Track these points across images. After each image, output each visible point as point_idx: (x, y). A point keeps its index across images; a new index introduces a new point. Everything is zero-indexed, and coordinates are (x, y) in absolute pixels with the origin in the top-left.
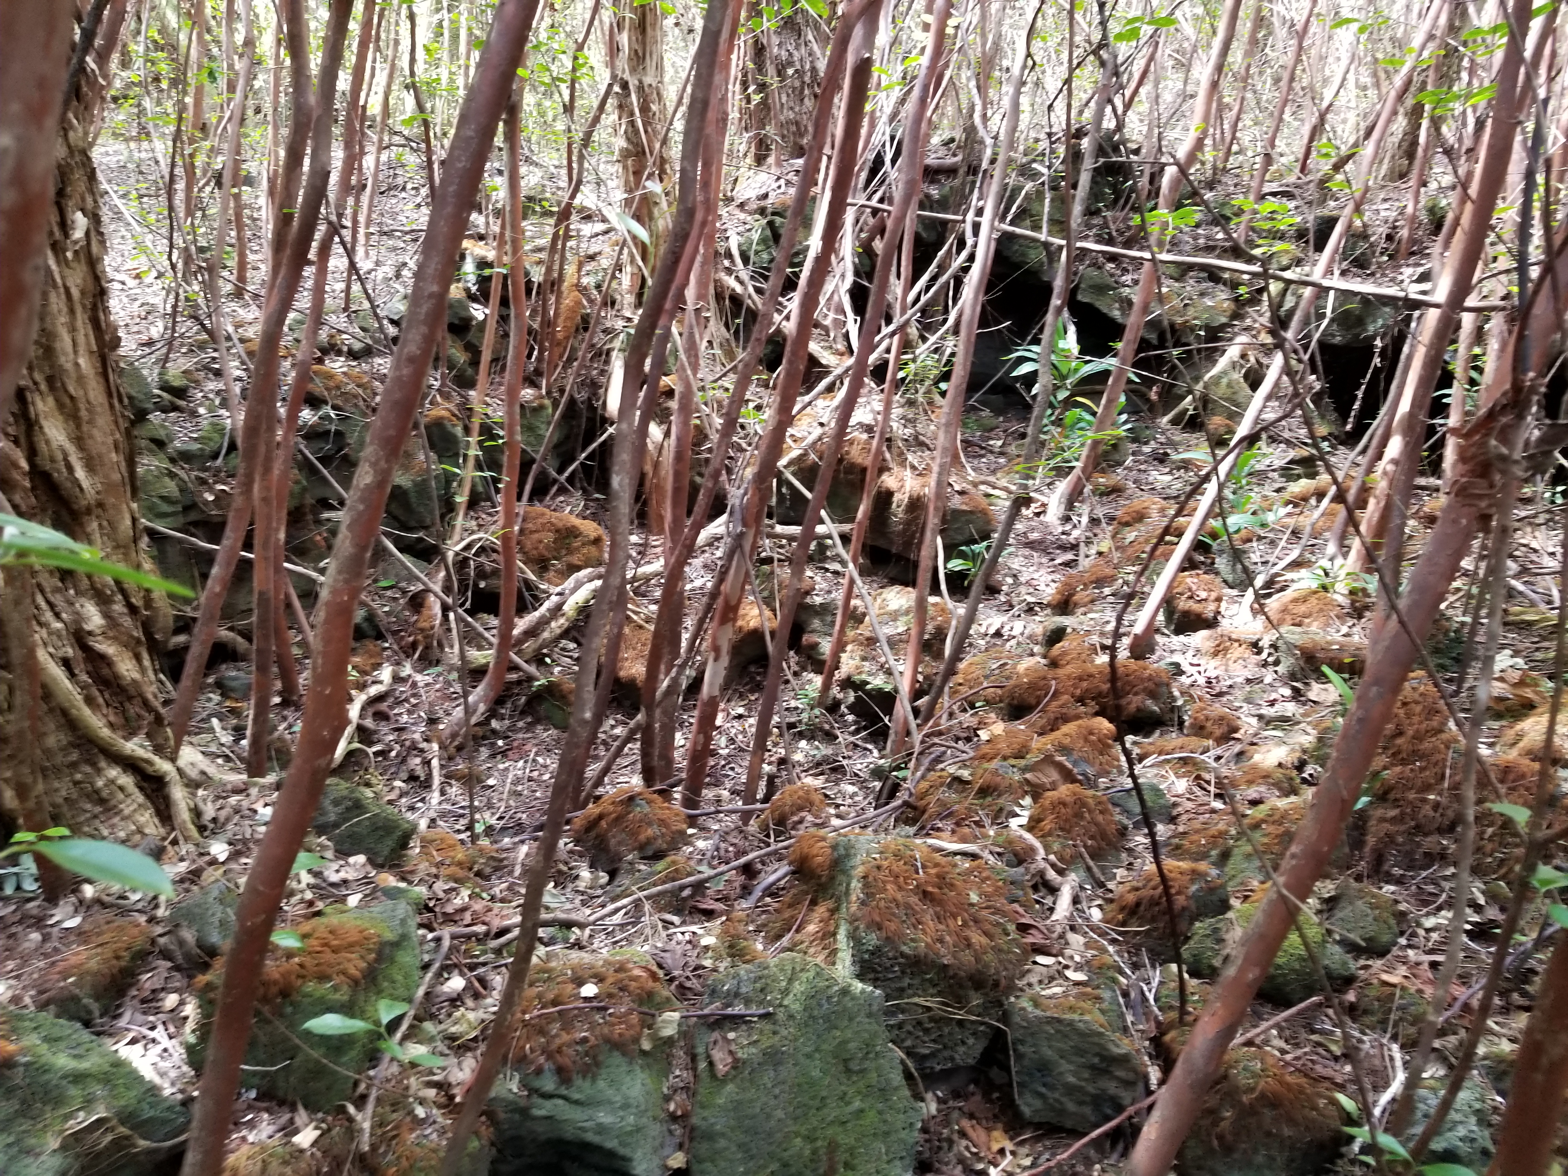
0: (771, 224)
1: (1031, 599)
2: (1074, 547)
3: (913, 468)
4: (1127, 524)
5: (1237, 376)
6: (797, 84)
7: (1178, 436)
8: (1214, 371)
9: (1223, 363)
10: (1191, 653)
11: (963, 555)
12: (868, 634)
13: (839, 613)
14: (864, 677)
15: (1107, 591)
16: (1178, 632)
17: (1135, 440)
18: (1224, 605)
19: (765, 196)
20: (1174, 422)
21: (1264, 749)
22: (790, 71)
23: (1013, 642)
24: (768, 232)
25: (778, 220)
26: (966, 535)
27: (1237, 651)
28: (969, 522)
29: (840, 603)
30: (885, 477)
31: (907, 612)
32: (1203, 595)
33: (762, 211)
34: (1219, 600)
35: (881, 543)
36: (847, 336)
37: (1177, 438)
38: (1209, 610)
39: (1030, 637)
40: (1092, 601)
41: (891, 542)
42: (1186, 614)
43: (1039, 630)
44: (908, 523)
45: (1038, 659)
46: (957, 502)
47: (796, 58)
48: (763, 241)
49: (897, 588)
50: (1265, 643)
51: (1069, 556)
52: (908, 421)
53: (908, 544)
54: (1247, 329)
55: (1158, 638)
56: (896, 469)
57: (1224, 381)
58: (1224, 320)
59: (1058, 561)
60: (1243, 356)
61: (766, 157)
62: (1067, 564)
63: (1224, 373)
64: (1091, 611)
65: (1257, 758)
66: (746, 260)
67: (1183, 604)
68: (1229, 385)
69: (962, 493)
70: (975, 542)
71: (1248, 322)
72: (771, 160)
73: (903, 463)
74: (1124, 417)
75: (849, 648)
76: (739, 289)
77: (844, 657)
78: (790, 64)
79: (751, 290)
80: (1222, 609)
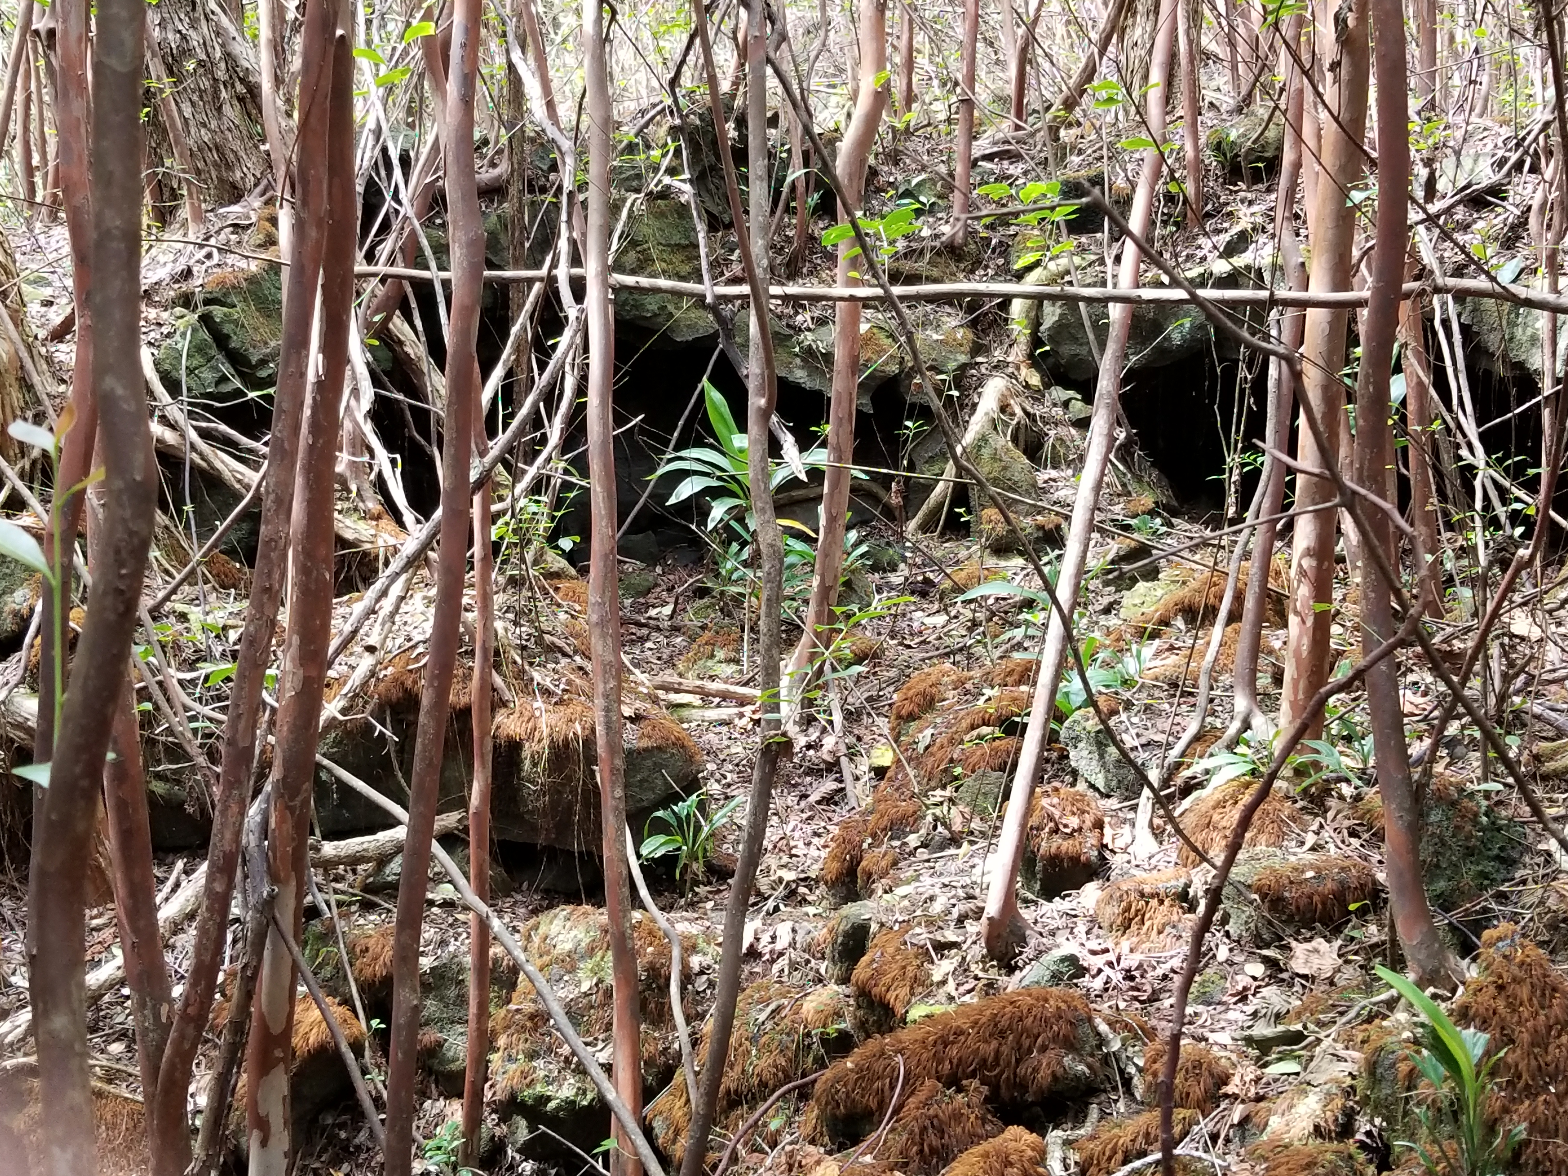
0: (206, 320)
1: (789, 876)
2: (833, 767)
3: (547, 693)
4: (912, 717)
5: (1002, 441)
6: (205, 83)
7: (941, 550)
8: (969, 438)
9: (977, 424)
10: (1081, 928)
11: (661, 827)
12: (528, 1007)
13: (470, 979)
14: (539, 1089)
15: (913, 840)
16: (1050, 892)
17: (874, 568)
18: (1108, 831)
19: (188, 274)
20: (925, 527)
21: (1282, 1104)
22: (190, 66)
23: (783, 962)
24: (204, 334)
25: (218, 312)
26: (660, 791)
27: (1159, 914)
28: (658, 767)
29: (468, 960)
30: (500, 717)
31: (591, 951)
32: (1074, 822)
33: (186, 301)
34: (1099, 825)
35: (516, 834)
36: (381, 485)
37: (938, 554)
38: (1087, 846)
39: (807, 949)
40: (895, 863)
41: (534, 828)
42: (1054, 860)
43: (821, 933)
44: (555, 791)
45: (833, 987)
46: (632, 736)
47: (195, 39)
48: (197, 349)
49: (563, 911)
50: (1198, 889)
51: (829, 785)
52: (519, 616)
53: (564, 826)
54: (998, 367)
55: (1027, 914)
56: (518, 701)
57: (986, 452)
58: (963, 359)
59: (814, 798)
60: (1004, 408)
61: (173, 210)
62: (829, 800)
63: (983, 439)
64: (899, 883)
65: (1275, 1122)
66: (173, 387)
67: (1047, 845)
68: (995, 458)
69: (636, 719)
70: (676, 798)
71: (998, 354)
72: (185, 212)
73: (526, 686)
74: (853, 535)
75: (502, 1041)
76: (170, 436)
77: (495, 1059)
78: (186, 52)
79: (193, 435)
80: (1107, 840)
